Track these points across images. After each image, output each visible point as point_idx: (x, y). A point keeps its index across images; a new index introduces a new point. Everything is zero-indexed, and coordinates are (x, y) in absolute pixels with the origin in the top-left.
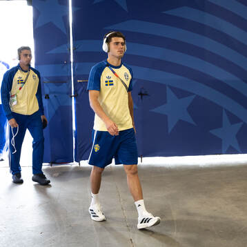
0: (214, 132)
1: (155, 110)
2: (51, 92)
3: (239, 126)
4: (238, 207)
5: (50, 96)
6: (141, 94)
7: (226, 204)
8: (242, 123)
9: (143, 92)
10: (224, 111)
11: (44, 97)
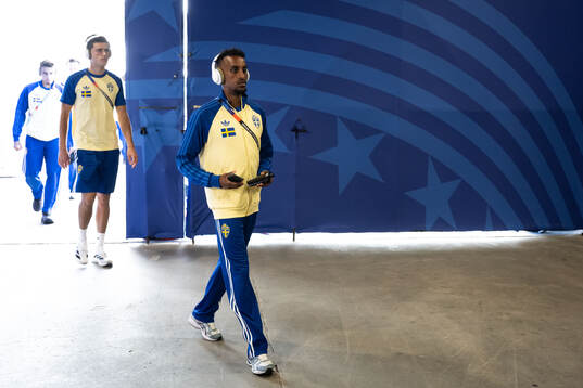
0: (413, 194)
1: (319, 157)
2: (150, 125)
3: (452, 186)
4: (450, 318)
5: (149, 130)
6: (295, 130)
7: (432, 313)
8: (459, 181)
9: (299, 127)
10: (431, 163)
11: (139, 130)
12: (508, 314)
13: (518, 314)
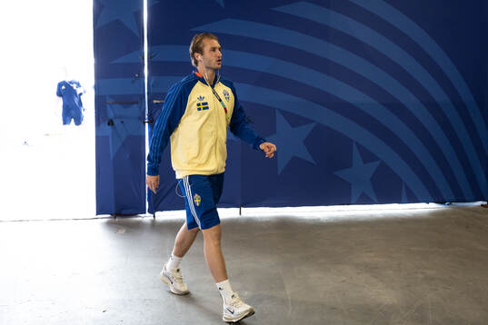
0: (340, 174)
2: (116, 117)
3: (373, 166)
5: (115, 122)
7: (359, 273)
8: (378, 163)
10: (355, 146)
11: (107, 122)
12: (422, 273)
13: (431, 273)
